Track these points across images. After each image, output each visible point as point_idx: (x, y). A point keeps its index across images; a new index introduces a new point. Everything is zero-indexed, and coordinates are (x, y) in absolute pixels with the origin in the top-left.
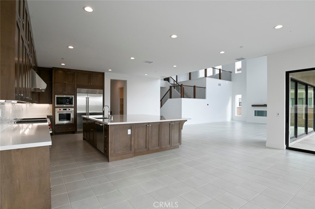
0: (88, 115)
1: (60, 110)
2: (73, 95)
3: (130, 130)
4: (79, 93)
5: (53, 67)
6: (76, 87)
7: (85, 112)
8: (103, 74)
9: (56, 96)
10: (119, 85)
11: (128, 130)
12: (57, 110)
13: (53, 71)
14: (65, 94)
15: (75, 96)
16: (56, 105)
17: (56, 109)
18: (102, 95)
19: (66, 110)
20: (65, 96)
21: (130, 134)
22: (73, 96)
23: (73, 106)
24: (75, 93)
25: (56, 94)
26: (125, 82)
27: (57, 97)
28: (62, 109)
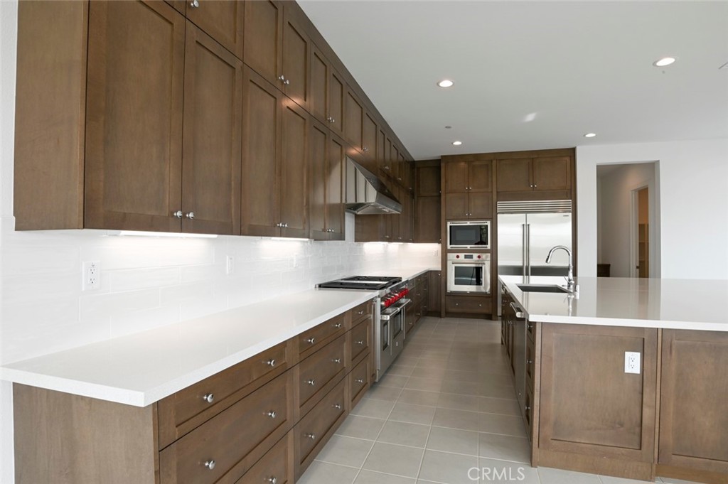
0: (527, 274)
1: (458, 257)
2: (487, 219)
3: (637, 355)
4: (503, 213)
5: (442, 156)
6: (495, 197)
7: (519, 263)
8: (572, 153)
9: (449, 224)
10: (633, 183)
11: (628, 355)
12: (452, 256)
13: (443, 165)
14: (469, 219)
15: (494, 221)
16: (449, 247)
17: (448, 254)
18: (570, 214)
19: (471, 257)
20: (468, 223)
21: (637, 370)
22: (489, 223)
23: (489, 246)
24: (494, 214)
25: (450, 220)
26: (651, 168)
27: (450, 227)
28: (462, 255)
